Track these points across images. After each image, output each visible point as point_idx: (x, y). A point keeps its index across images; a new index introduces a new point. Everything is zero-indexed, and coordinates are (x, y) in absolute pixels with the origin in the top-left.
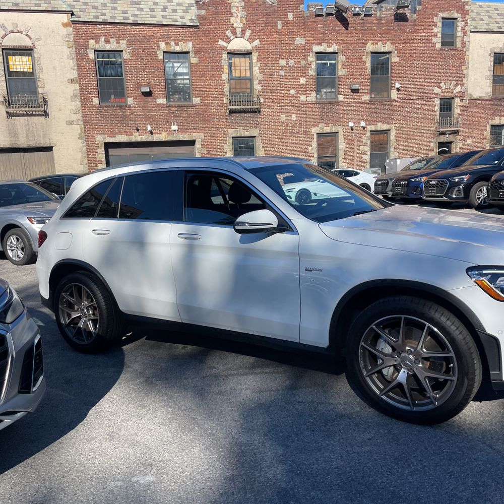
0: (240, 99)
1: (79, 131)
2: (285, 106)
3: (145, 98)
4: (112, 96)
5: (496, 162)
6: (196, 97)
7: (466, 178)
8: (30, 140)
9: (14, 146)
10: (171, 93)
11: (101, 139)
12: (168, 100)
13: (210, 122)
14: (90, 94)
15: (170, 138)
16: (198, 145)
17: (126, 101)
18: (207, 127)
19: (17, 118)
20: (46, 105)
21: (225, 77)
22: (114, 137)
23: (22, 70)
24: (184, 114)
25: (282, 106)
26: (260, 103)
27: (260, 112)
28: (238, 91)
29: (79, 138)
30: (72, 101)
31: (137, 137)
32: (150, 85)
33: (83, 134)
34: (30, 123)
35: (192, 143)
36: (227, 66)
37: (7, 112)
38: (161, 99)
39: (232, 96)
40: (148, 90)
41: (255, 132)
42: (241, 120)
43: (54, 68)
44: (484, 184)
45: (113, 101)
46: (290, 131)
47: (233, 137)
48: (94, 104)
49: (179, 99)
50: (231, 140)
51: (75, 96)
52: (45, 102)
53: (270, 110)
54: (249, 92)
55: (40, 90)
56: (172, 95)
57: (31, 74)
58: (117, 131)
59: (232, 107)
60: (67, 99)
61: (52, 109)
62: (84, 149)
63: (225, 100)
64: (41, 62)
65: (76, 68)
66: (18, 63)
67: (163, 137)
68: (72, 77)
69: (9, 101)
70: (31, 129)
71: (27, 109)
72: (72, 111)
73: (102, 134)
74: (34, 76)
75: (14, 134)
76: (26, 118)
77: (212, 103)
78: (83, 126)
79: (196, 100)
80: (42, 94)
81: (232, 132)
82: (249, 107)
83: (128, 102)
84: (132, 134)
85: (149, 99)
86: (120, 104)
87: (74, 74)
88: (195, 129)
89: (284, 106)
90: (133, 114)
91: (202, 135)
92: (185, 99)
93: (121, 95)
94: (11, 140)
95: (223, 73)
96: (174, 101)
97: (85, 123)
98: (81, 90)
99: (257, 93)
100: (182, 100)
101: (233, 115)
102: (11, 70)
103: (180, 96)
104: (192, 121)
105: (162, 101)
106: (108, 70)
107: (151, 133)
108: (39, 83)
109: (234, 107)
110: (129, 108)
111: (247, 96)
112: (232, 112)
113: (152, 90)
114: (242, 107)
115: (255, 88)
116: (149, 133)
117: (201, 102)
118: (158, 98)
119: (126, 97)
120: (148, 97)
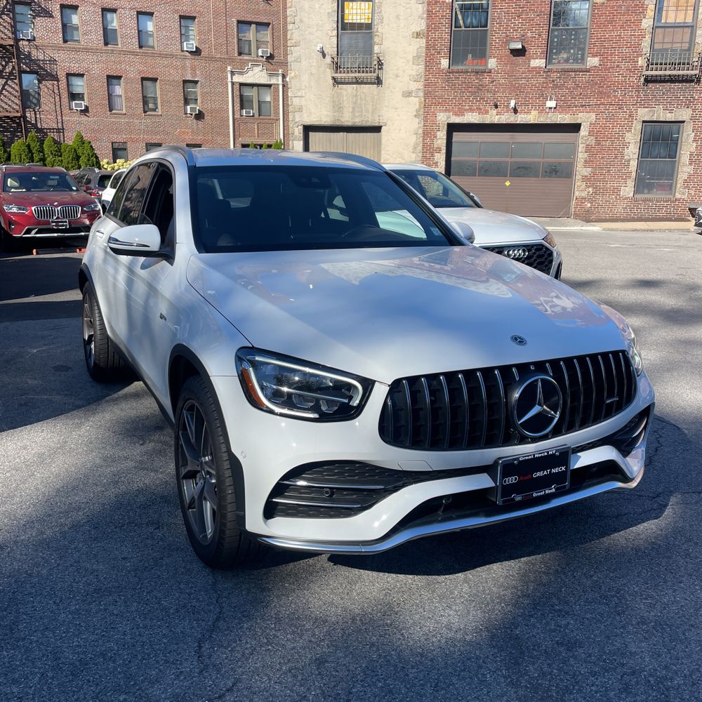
0: (666, 59)
1: (418, 107)
3: (514, 58)
4: (470, 56)
6: (594, 56)
8: (356, 117)
9: (338, 124)
10: (555, 51)
11: (444, 118)
12: (549, 60)
13: (609, 97)
14: (439, 53)
15: (542, 120)
16: (584, 132)
17: (486, 64)
18: (602, 104)
19: (345, 86)
20: (381, 69)
21: (647, 23)
22: (462, 115)
23: (359, 21)
24: (570, 84)
27: (698, 81)
28: (666, 46)
29: (415, 116)
30: (413, 64)
31: (493, 117)
32: (524, 40)
33: (422, 110)
34: (358, 94)
35: (575, 128)
36: (653, 7)
37: (333, 78)
38: (537, 61)
39: (653, 55)
40: (520, 47)
41: (684, 114)
42: (663, 94)
43: (398, 17)
45: (470, 64)
47: (644, 122)
48: (442, 67)
49: (567, 61)
50: (639, 127)
51: (419, 57)
52: (380, 64)
54: (686, 48)
55: (376, 49)
56: (556, 54)
57: (369, 26)
58: (467, 107)
59: (649, 73)
60: (408, 61)
61: (387, 76)
62: (420, 131)
63: (641, 62)
64: (383, 9)
65: (425, 16)
66: (355, 11)
67: (532, 117)
68: (418, 30)
69: (337, 64)
70: (359, 101)
71: (357, 75)
72: (411, 77)
73: (446, 111)
74: (371, 29)
75: (338, 108)
76: (355, 86)
77: (618, 66)
78: (423, 99)
79: (593, 61)
80: (377, 54)
81: (644, 114)
82: (681, 73)
83: (489, 65)
84: (487, 112)
85: (520, 59)
86: (477, 68)
87: (421, 26)
88: (582, 106)
90: (493, 82)
91: (593, 116)
92: (576, 61)
93: (482, 55)
94: (334, 116)
95: (644, 17)
96: (559, 62)
97: (427, 94)
98: (427, 48)
100: (571, 61)
101: (650, 85)
102: (346, 21)
103: (569, 55)
104: (581, 94)
105: (539, 63)
106: (467, 19)
107: (515, 111)
108: (376, 39)
109: (654, 73)
110: (489, 74)
111: (680, 55)
112: (648, 80)
113: (526, 46)
114: (668, 73)
115: (697, 41)
116: (512, 111)
117: (600, 65)
118: (533, 59)
119: (487, 57)
120: (518, 58)
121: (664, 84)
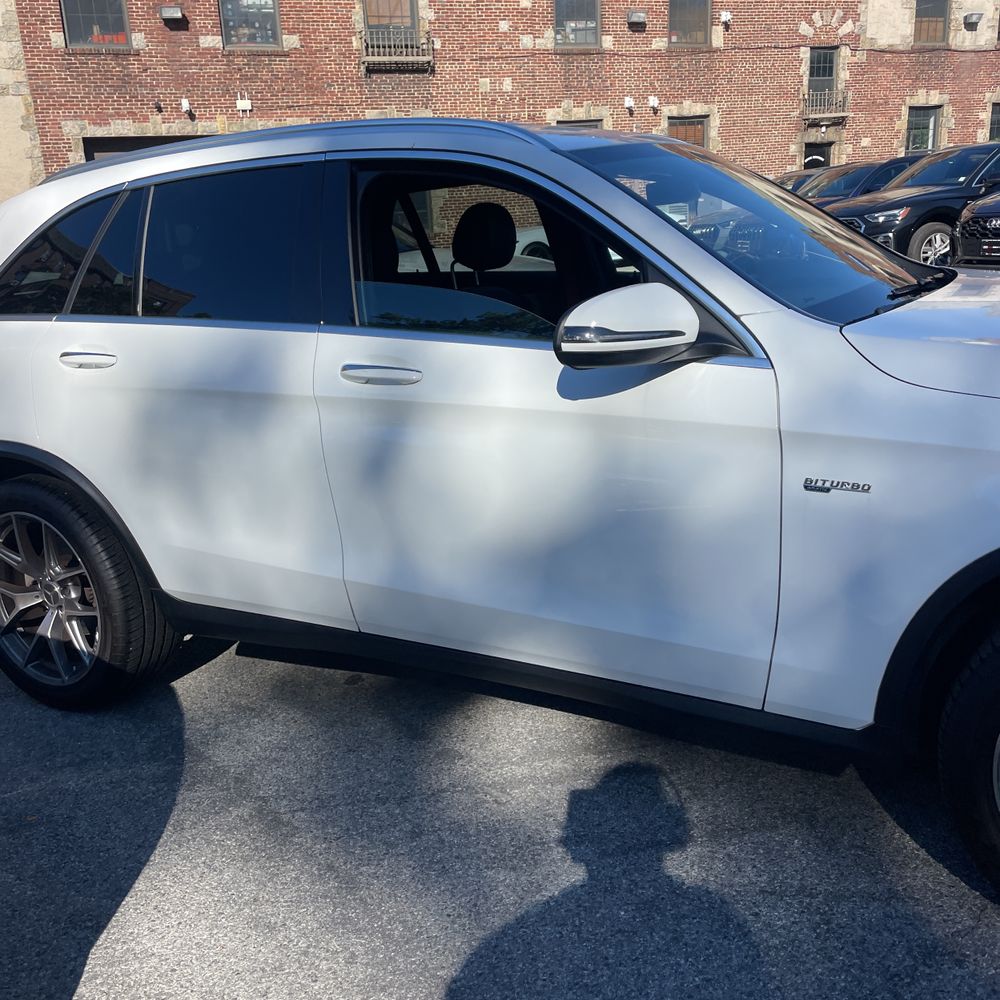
0: (389, 39)
1: (23, 112)
2: (489, 58)
3: (173, 33)
4: (96, 29)
5: (962, 179)
6: (291, 33)
7: (900, 214)
10: (231, 24)
11: (75, 130)
12: (227, 40)
13: (323, 93)
14: (43, 22)
15: (236, 128)
17: (128, 41)
18: (316, 104)
22: (105, 124)
24: (265, 74)
25: (481, 59)
26: (433, 50)
27: (433, 71)
28: (385, 21)
29: (22, 127)
30: (1, 40)
31: (158, 127)
32: (183, 4)
33: (33, 117)
38: (209, 38)
39: (371, 34)
40: (179, 15)
42: (393, 88)
44: (937, 227)
45: (97, 37)
46: (499, 116)
48: (54, 45)
49: (252, 38)
51: (8, 28)
53: (456, 67)
54: (409, 25)
56: (233, 28)
58: (111, 111)
59: (371, 59)
62: (37, 152)
63: (356, 43)
67: (219, 127)
72: (1, 61)
73: (75, 117)
77: (326, 49)
78: (30, 99)
79: (291, 41)
82: (410, 59)
83: (134, 43)
84: (146, 119)
85: (182, 35)
86: (115, 47)
88: (290, 107)
89: (485, 59)
90: (145, 70)
91: (307, 123)
92: (265, 40)
93: (117, 25)
96: (239, 42)
97: (35, 91)
98: (21, 13)
99: (427, 28)
100: (259, 40)
101: (374, 77)
103: (253, 31)
104: (284, 90)
105: (211, 41)
107: (191, 116)
109: (376, 59)
110: (136, 58)
111: (406, 34)
112: (372, 70)
113: (187, 14)
114: (395, 59)
115: (421, 14)
116: (186, 115)
117: (302, 46)
118: (202, 34)
119: (128, 29)
120: (180, 33)
121: (391, 75)
